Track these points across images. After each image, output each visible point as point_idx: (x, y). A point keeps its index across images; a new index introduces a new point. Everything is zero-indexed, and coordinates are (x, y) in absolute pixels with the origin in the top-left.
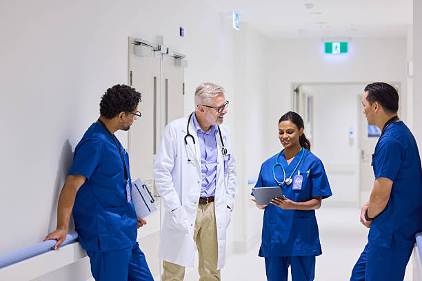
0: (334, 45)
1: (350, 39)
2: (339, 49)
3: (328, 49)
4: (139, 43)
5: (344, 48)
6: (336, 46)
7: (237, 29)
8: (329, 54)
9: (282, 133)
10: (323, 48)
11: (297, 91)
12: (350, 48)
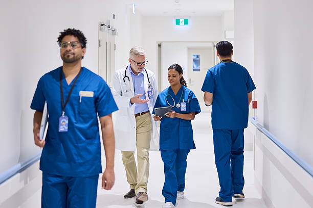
0: (181, 20)
1: (190, 17)
2: (183, 22)
3: (178, 22)
4: (102, 25)
5: (186, 22)
6: (182, 20)
7: (134, 13)
8: (178, 25)
9: (169, 76)
10: (174, 22)
11: (159, 46)
12: (190, 22)
